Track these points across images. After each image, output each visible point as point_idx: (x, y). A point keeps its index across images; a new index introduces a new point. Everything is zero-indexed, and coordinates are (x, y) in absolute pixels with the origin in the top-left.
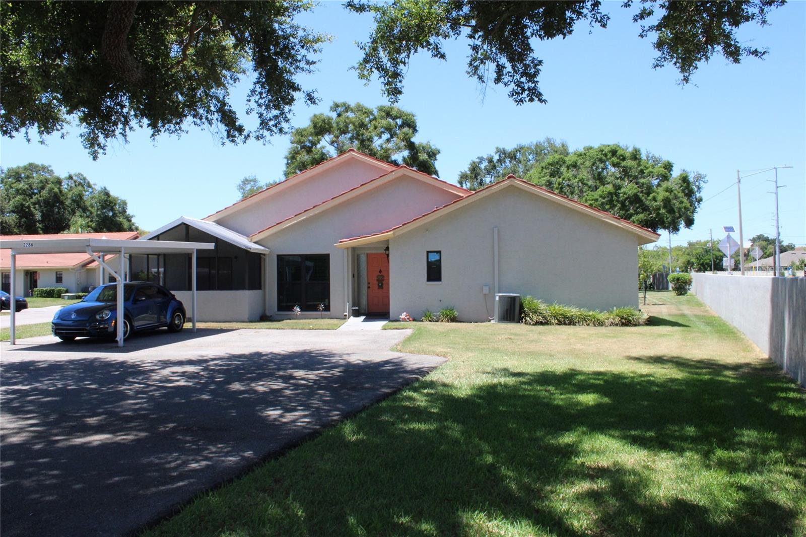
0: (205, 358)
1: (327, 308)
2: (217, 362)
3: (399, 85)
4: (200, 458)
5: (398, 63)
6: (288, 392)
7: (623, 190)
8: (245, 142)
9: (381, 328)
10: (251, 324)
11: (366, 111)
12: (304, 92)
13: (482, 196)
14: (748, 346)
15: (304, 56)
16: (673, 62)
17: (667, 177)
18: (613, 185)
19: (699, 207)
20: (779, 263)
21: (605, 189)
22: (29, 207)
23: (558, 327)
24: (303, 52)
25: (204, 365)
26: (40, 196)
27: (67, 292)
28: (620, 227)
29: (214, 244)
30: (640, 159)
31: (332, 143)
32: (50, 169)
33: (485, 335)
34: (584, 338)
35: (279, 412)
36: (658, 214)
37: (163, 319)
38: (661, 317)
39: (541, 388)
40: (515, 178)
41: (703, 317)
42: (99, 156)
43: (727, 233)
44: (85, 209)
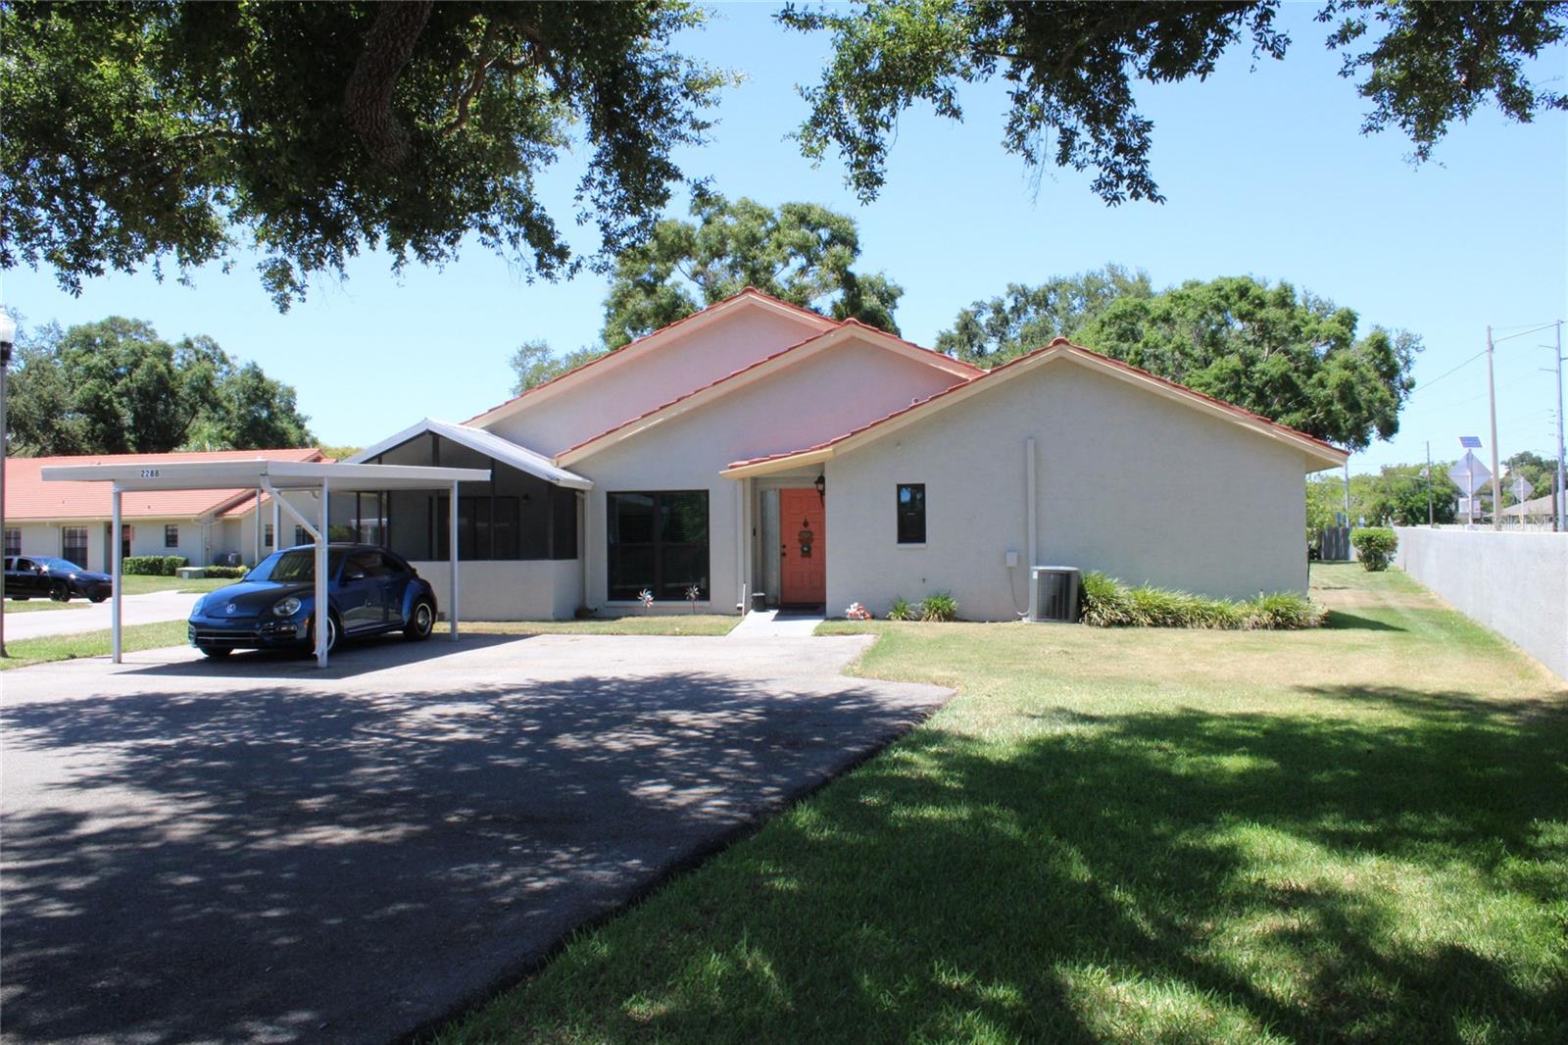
0: (491, 689)
1: (704, 595)
2: (517, 696)
3: (877, 167)
4: (545, 872)
5: (875, 127)
6: (670, 752)
7: (1259, 366)
8: (570, 278)
9: (811, 632)
10: (560, 624)
11: (761, 212)
12: (689, 181)
13: (1005, 379)
14: (1529, 668)
15: (688, 113)
16: (1400, 122)
17: (1346, 339)
18: (1241, 356)
19: (1407, 399)
20: (1564, 511)
21: (1224, 364)
22: (110, 402)
23: (1152, 630)
24: (687, 104)
25: (495, 702)
26: (131, 381)
27: (186, 563)
28: (1271, 439)
29: (490, 471)
30: (1293, 307)
31: (695, 276)
32: (149, 327)
33: (1016, 647)
34: (1207, 652)
35: (665, 789)
36: (1329, 413)
37: (393, 616)
38: (1347, 613)
39: (1149, 744)
40: (1067, 343)
41: (1428, 613)
42: (291, 304)
43: (1466, 450)
44: (215, 405)
